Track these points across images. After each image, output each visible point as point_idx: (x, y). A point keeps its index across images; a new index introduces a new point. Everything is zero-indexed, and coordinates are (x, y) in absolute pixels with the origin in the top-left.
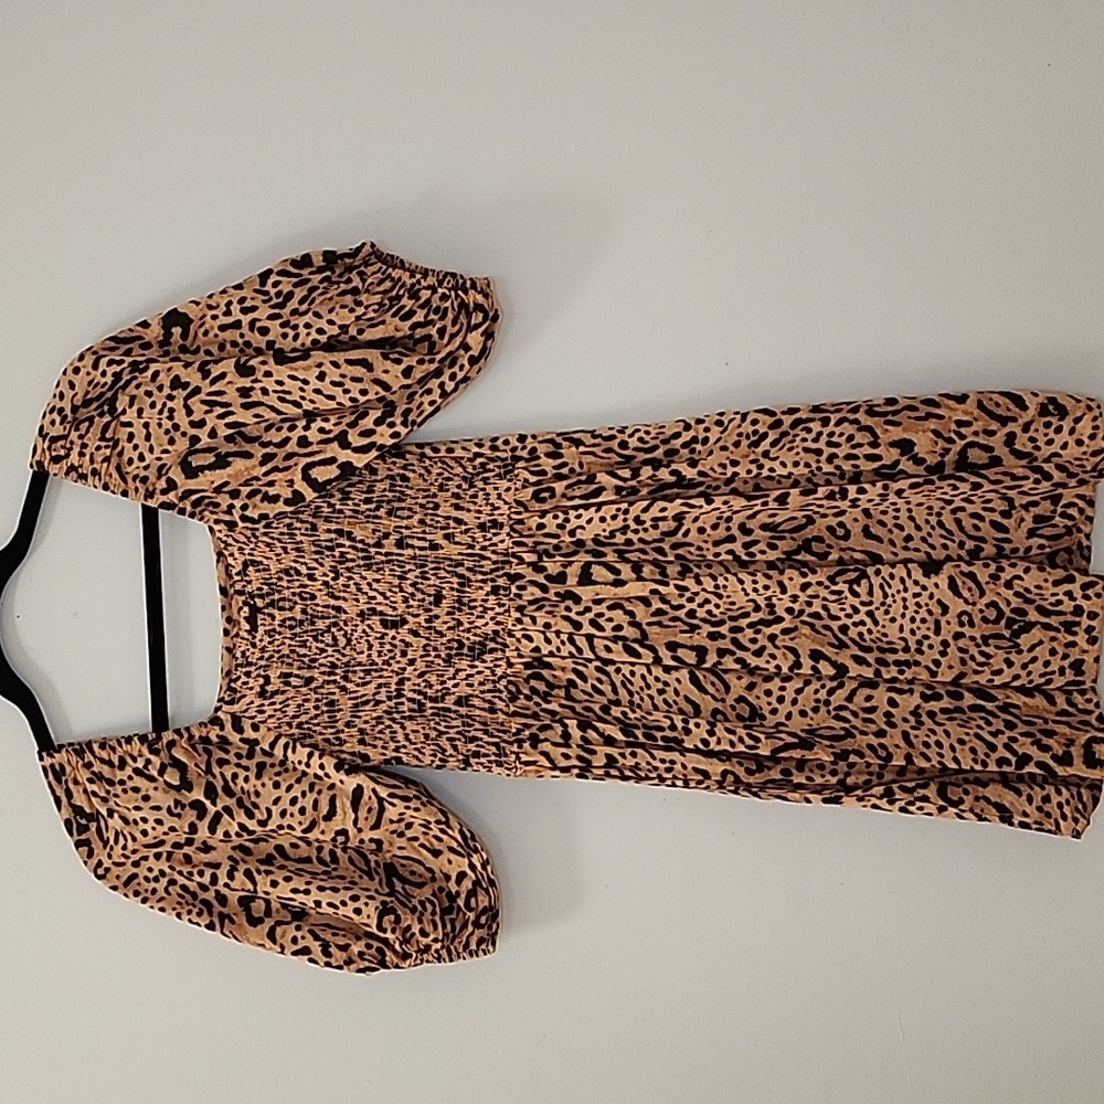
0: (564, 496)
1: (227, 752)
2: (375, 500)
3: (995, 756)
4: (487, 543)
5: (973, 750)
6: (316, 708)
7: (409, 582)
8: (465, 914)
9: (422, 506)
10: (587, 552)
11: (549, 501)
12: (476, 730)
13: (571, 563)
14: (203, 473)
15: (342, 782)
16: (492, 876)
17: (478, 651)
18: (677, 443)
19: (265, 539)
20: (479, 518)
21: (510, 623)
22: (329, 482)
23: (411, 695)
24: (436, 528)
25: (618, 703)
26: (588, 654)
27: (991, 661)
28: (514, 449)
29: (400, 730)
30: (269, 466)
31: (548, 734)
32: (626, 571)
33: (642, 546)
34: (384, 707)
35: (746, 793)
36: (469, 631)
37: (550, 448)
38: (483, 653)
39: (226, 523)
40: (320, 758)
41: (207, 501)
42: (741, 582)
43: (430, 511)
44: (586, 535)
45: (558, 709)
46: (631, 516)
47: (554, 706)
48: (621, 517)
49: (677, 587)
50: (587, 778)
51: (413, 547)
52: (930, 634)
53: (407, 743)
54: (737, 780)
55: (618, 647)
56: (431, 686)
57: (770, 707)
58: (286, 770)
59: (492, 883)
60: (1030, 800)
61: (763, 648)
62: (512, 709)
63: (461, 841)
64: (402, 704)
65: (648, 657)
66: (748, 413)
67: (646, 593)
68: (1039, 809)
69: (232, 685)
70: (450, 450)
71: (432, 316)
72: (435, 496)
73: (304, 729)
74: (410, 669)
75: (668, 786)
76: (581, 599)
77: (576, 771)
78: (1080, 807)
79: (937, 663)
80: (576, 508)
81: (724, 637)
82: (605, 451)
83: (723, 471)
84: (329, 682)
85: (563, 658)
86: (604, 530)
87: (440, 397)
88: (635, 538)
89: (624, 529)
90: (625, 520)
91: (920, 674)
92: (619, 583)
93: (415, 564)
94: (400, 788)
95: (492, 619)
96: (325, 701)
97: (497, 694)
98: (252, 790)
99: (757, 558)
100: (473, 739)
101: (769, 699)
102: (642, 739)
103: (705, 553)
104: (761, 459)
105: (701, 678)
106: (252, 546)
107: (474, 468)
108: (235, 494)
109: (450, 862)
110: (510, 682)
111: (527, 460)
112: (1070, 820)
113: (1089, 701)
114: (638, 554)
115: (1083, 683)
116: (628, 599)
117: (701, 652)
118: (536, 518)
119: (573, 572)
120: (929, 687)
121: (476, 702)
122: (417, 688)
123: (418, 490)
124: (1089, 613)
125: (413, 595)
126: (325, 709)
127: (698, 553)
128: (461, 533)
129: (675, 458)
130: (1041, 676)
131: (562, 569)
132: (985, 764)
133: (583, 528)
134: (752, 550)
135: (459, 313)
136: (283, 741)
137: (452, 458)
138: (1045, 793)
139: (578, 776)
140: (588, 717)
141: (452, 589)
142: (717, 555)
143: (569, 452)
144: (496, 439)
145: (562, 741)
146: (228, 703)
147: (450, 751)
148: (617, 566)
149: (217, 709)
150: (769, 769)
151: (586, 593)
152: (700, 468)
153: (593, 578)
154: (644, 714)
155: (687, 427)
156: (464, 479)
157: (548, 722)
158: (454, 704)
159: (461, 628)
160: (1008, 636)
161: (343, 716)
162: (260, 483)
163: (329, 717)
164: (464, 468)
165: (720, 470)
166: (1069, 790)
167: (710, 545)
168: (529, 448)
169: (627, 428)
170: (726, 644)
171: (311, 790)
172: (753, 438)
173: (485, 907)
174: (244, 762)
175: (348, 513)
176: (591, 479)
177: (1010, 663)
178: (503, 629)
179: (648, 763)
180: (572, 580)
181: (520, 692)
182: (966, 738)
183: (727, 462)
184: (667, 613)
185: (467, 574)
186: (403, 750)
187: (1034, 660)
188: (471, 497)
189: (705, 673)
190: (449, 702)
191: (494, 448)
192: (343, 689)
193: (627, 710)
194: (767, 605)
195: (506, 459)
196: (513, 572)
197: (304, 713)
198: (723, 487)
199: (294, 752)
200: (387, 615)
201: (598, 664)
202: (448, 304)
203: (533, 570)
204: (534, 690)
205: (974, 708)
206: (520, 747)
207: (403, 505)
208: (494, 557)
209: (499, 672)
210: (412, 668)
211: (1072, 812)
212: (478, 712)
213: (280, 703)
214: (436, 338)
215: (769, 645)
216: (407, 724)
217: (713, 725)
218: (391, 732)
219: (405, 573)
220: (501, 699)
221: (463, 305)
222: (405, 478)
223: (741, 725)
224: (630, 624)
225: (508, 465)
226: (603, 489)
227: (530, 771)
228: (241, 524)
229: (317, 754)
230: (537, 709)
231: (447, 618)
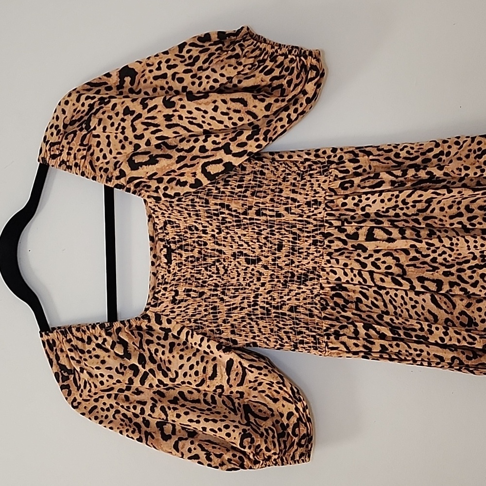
0: (359, 186)
1: (152, 335)
2: (244, 186)
4: (311, 214)
6: (206, 310)
7: (263, 236)
8: (292, 438)
9: (272, 190)
10: (371, 221)
11: (349, 189)
12: (301, 327)
13: (361, 227)
14: (141, 167)
15: (220, 356)
16: (309, 416)
17: (303, 279)
18: (431, 155)
19: (178, 208)
20: (306, 199)
21: (323, 263)
22: (218, 174)
23: (262, 304)
24: (280, 204)
25: (387, 313)
26: (370, 283)
28: (329, 157)
29: (256, 326)
30: (182, 163)
31: (345, 331)
32: (395, 233)
33: (405, 218)
34: (246, 311)
35: (466, 371)
36: (298, 266)
37: (352, 156)
38: (306, 280)
39: (154, 197)
40: (208, 341)
41: (143, 184)
42: (467, 241)
43: (277, 194)
44: (371, 210)
45: (352, 316)
46: (400, 199)
47: (349, 314)
48: (394, 200)
49: (427, 243)
50: (368, 358)
51: (265, 215)
53: (259, 334)
54: (461, 363)
55: (388, 279)
56: (274, 299)
57: (481, 318)
58: (187, 348)
59: (309, 420)
61: (477, 282)
62: (323, 315)
63: (291, 394)
64: (257, 309)
65: (406, 286)
66: (475, 137)
67: (407, 247)
69: (156, 295)
70: (290, 157)
71: (284, 73)
72: (280, 184)
73: (198, 323)
74: (262, 289)
75: (418, 365)
76: (367, 249)
77: (362, 354)
80: (366, 193)
81: (453, 274)
82: (385, 159)
83: (460, 173)
84: (213, 295)
85: (355, 285)
86: (383, 208)
87: (288, 123)
88: (401, 213)
89: (395, 208)
90: (396, 202)
92: (391, 240)
93: (267, 226)
94: (255, 361)
95: (312, 260)
96: (211, 306)
97: (314, 306)
98: (167, 359)
99: (476, 227)
100: (300, 333)
101: (480, 313)
102: (403, 336)
103: (444, 223)
104: (483, 165)
105: (438, 299)
106: (169, 212)
107: (304, 168)
108: (160, 180)
109: (283, 406)
110: (322, 298)
111: (337, 164)
114: (403, 223)
116: (396, 250)
117: (439, 283)
118: (342, 199)
119: (363, 233)
121: (301, 310)
122: (266, 300)
123: (270, 180)
125: (265, 244)
126: (211, 311)
127: (441, 223)
128: (295, 207)
129: (429, 164)
131: (356, 231)
133: (370, 206)
134: (474, 222)
135: (301, 71)
136: (185, 330)
137: (291, 162)
139: (363, 357)
140: (369, 321)
141: (289, 241)
142: (452, 224)
143: (363, 159)
144: (317, 150)
145: (354, 336)
146: (152, 306)
147: (286, 340)
148: (390, 229)
149: (146, 310)
150: (481, 356)
151: (371, 246)
152: (445, 170)
153: (375, 236)
154: (404, 321)
155: (437, 145)
156: (298, 174)
157: (346, 324)
158: (288, 311)
159: (293, 265)
161: (222, 316)
162: (176, 174)
163: (213, 316)
164: (299, 168)
165: (457, 172)
167: (447, 218)
168: (338, 156)
169: (399, 145)
170: (454, 279)
171: (202, 361)
172: (478, 153)
173: (304, 434)
174: (162, 342)
175: (228, 194)
176: (377, 176)
178: (319, 266)
179: (407, 351)
180: (362, 238)
181: (327, 304)
183: (462, 167)
184: (419, 259)
185: (298, 232)
186: (257, 338)
188: (302, 185)
189: (440, 296)
190: (285, 309)
191: (317, 156)
192: (222, 299)
193: (394, 318)
194: (481, 256)
195: (324, 163)
196: (326, 232)
197: (198, 314)
198: (457, 182)
199: (192, 337)
200: (249, 256)
201: (376, 289)
202: (294, 65)
203: (338, 231)
204: (336, 304)
206: (328, 338)
207: (261, 189)
208: (315, 222)
209: (315, 292)
210: (263, 288)
212: (302, 316)
213: (184, 307)
214: (286, 86)
215: (481, 280)
216: (260, 322)
217: (446, 328)
218: (250, 327)
219: (261, 231)
220: (316, 308)
221: (304, 66)
222: (262, 173)
223: (463, 329)
224: (397, 265)
225: (325, 166)
226: (383, 182)
227: (334, 353)
228: (163, 199)
229: (206, 339)
230: (338, 315)
231: (285, 259)
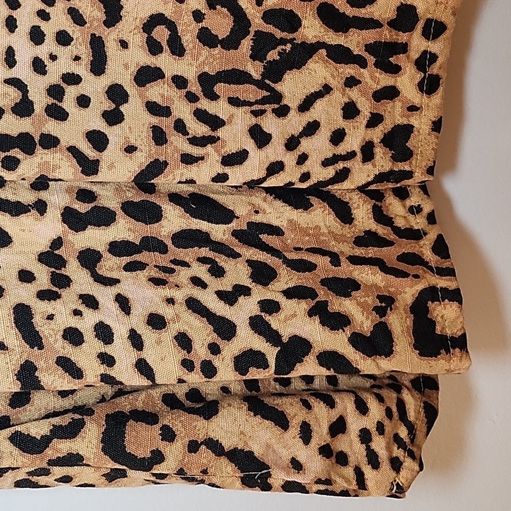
3: (231, 349)
5: (184, 341)
27: (220, 133)
52: (82, 70)
60: (306, 433)
68: (325, 451)
78: (403, 433)
79: (98, 140)
91: (56, 167)
112: (385, 466)
113: (415, 210)
115: (409, 175)
120: (85, 195)
124: (429, 22)
130: (326, 163)
132: (209, 370)
138: (334, 415)
160: (256, 76)
166: (380, 399)
177: (261, 137)
182: (167, 312)
187: (312, 128)
205: (185, 238)
211: (389, 449)
